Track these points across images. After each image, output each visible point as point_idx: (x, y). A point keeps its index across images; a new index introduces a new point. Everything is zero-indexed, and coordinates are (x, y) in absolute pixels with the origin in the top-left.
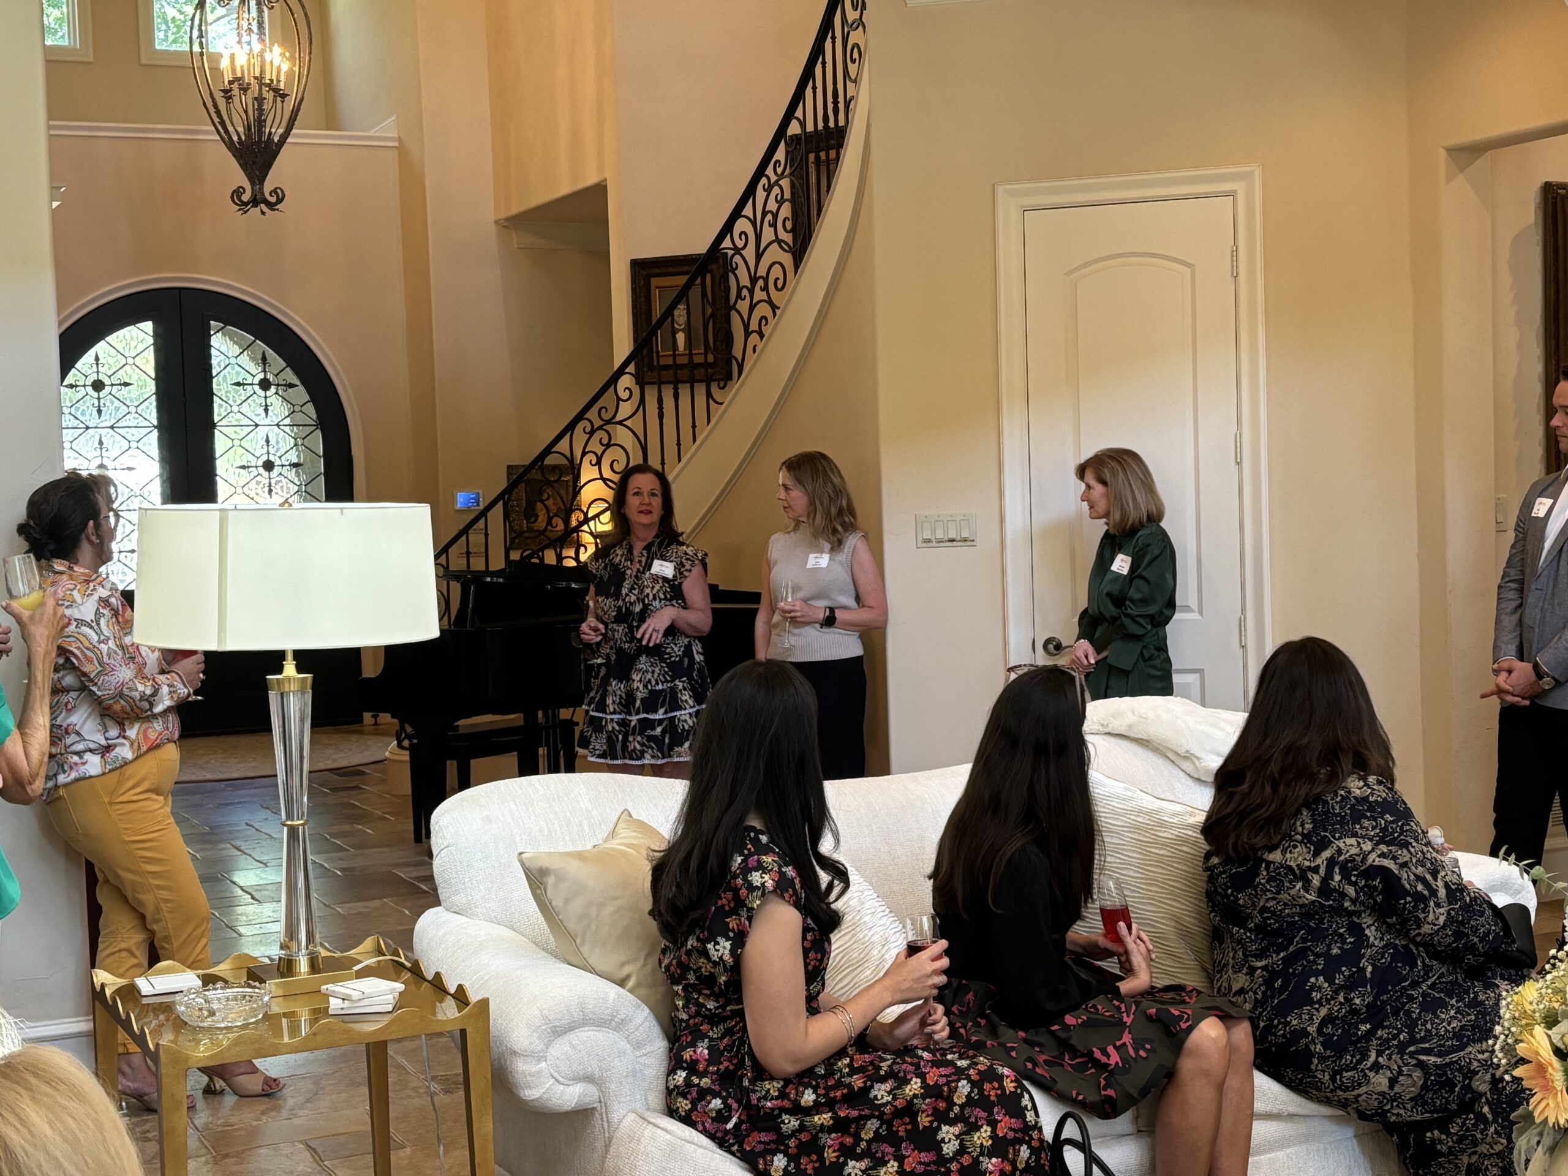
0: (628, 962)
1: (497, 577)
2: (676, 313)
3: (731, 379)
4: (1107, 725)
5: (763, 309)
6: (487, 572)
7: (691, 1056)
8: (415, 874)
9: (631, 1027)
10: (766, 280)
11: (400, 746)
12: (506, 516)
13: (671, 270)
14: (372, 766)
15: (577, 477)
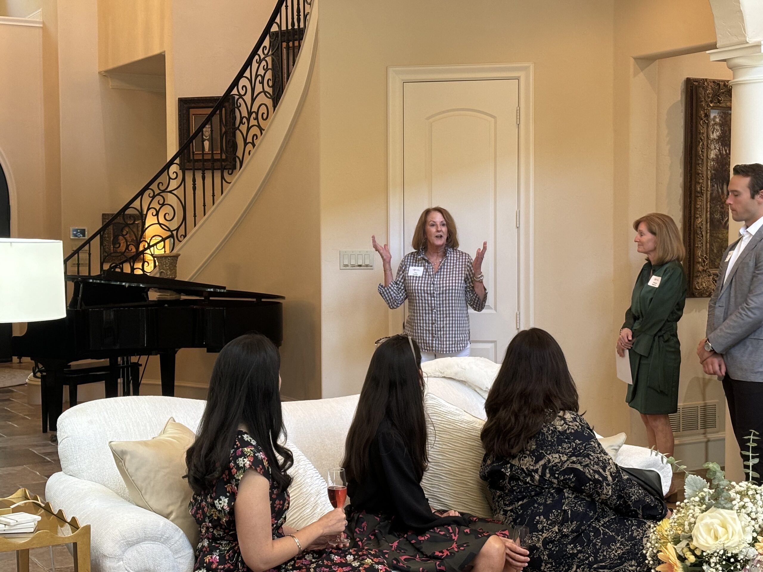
0: (172, 504)
1: (96, 280)
2: (204, 130)
3: (235, 168)
4: (444, 373)
5: (255, 130)
6: (90, 277)
7: (209, 560)
8: (43, 451)
9: (173, 541)
10: (257, 114)
11: (35, 376)
12: (101, 244)
13: (202, 105)
14: (18, 387)
15: (144, 223)
